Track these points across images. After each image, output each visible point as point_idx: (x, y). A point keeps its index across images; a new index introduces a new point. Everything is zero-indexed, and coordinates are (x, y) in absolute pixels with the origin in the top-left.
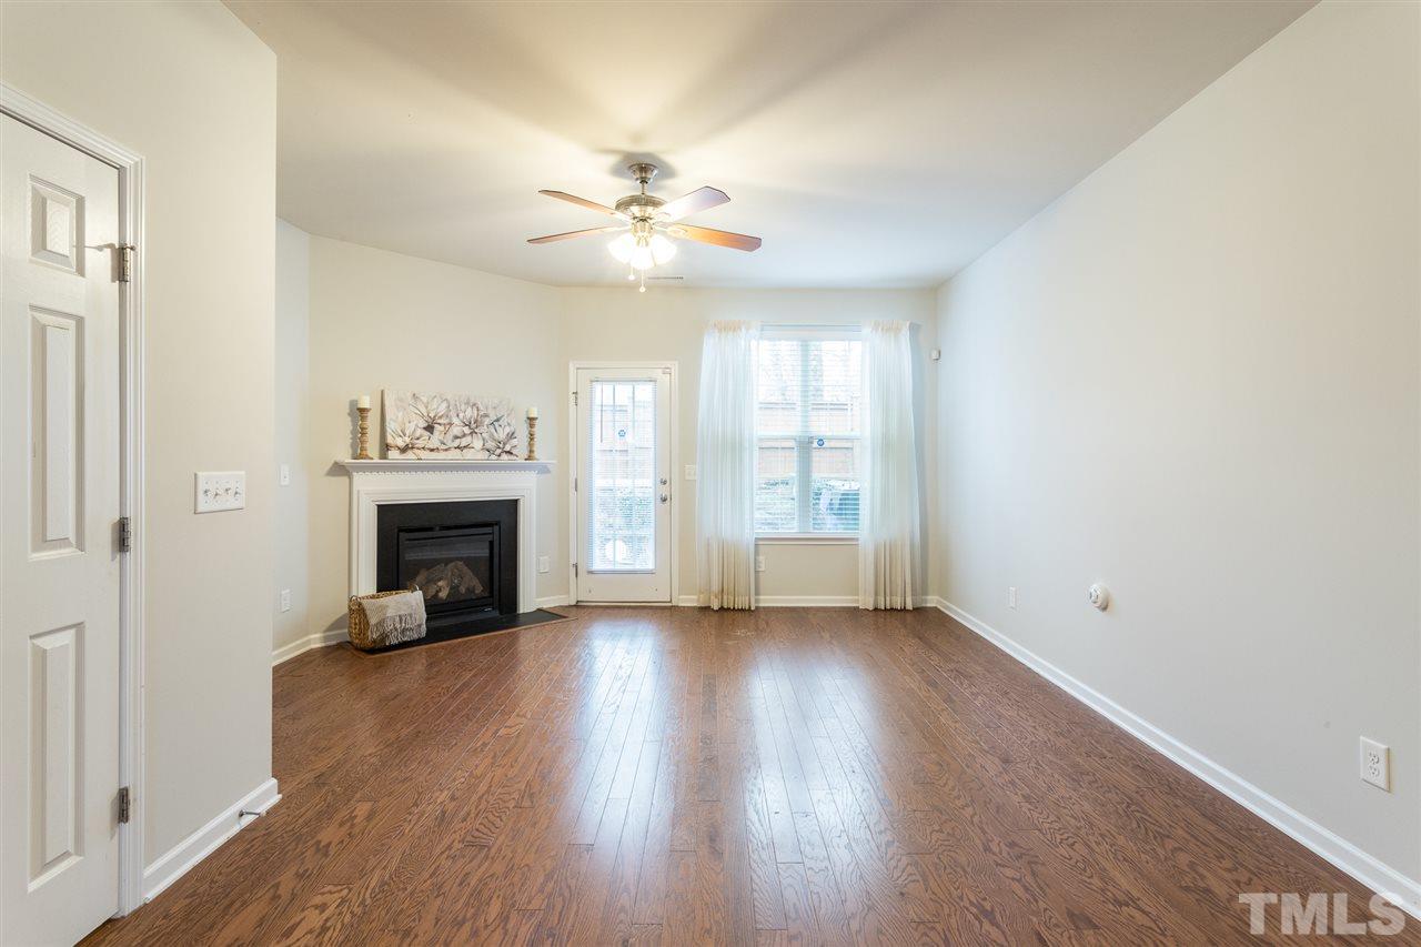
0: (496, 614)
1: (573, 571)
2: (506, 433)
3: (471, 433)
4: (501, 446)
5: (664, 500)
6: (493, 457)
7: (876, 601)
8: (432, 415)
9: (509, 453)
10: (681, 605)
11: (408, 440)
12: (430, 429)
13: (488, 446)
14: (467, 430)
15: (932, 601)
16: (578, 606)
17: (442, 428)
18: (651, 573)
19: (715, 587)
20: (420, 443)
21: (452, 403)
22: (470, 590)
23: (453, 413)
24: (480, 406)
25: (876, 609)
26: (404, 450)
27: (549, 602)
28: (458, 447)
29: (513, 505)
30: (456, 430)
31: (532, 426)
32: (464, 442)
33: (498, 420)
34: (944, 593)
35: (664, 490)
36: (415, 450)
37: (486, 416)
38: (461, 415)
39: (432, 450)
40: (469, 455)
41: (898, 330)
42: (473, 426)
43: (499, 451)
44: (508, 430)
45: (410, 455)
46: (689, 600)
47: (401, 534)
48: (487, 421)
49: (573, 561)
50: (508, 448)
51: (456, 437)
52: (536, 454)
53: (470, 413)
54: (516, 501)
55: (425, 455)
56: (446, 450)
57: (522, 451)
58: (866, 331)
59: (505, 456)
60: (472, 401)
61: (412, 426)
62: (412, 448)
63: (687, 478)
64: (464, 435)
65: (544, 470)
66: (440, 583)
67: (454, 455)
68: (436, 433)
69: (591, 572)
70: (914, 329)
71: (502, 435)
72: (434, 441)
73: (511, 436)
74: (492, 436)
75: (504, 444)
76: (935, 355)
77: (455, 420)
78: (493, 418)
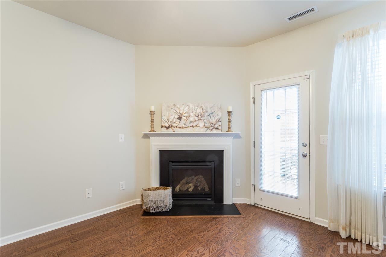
0: (212, 202)
1: (252, 188)
2: (216, 120)
3: (199, 120)
4: (213, 125)
5: (305, 156)
6: (209, 131)
8: (181, 112)
9: (217, 128)
10: (316, 223)
11: (170, 123)
12: (180, 118)
13: (206, 125)
14: (197, 118)
16: (255, 206)
17: (185, 118)
18: (296, 198)
20: (174, 125)
21: (191, 107)
22: (203, 189)
23: (191, 111)
24: (204, 108)
26: (168, 128)
27: (239, 201)
28: (192, 126)
29: (220, 154)
30: (192, 119)
31: (229, 115)
32: (195, 124)
33: (212, 114)
35: (305, 150)
36: (173, 128)
37: (207, 112)
38: (194, 113)
39: (180, 128)
40: (196, 130)
42: (200, 116)
43: (212, 128)
44: (217, 118)
45: (170, 130)
46: (323, 222)
47: (170, 163)
48: (207, 114)
49: (253, 183)
50: (216, 126)
51: (191, 122)
52: (232, 129)
53: (199, 111)
54: (223, 151)
55: (176, 130)
56: (186, 127)
57: (224, 128)
59: (214, 130)
60: (200, 106)
61: (172, 117)
62: (171, 127)
63: (322, 143)
64: (195, 121)
65: (237, 136)
66: (190, 185)
67: (189, 130)
68: (182, 120)
69: (260, 190)
71: (214, 120)
72: (181, 124)
73: (219, 120)
74: (209, 121)
75: (215, 124)
77: (192, 114)
78: (210, 112)
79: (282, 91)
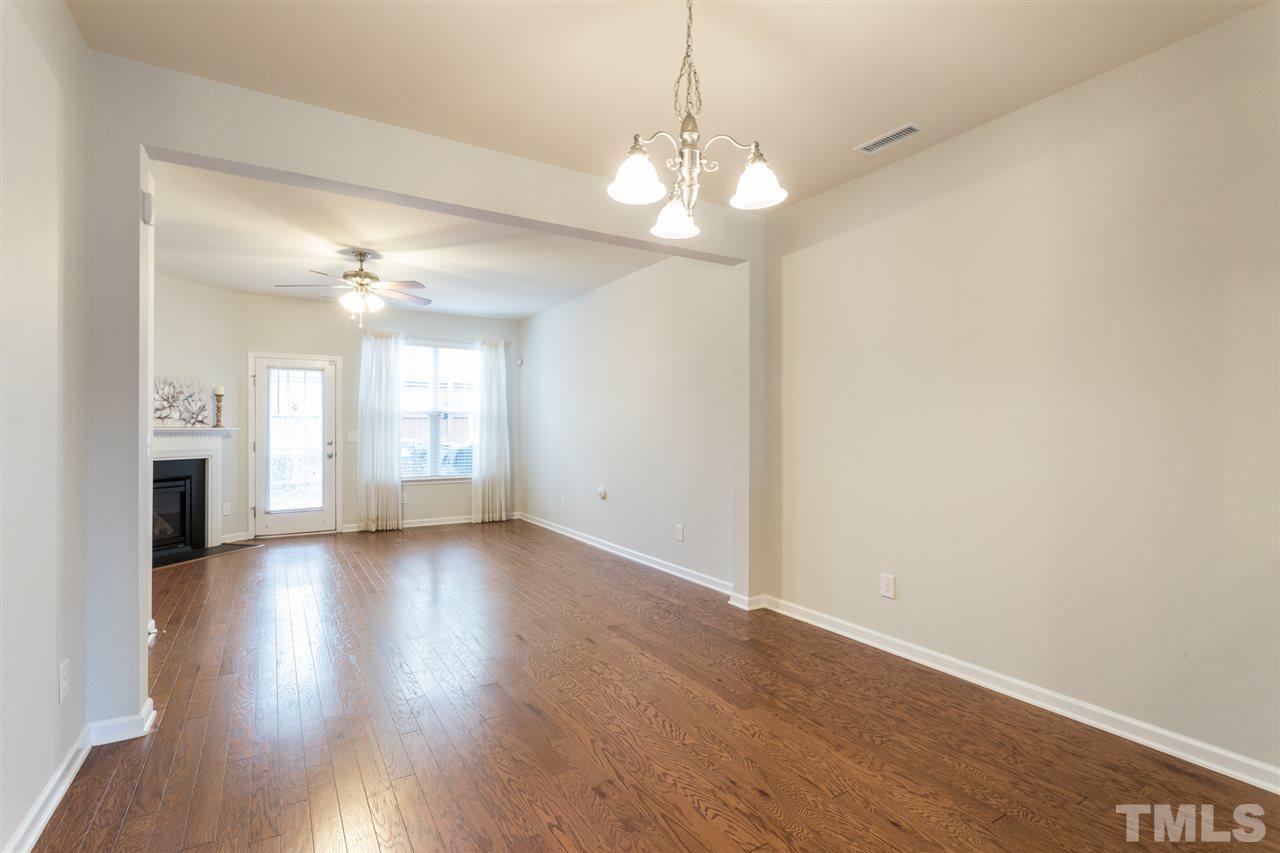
0: (188, 548)
1: (251, 513)
2: (198, 406)
3: (170, 407)
4: (195, 416)
5: (330, 457)
6: (189, 425)
7: (483, 518)
9: (202, 422)
10: (344, 531)
13: (183, 416)
14: (166, 404)
15: (517, 515)
16: (257, 539)
18: (318, 509)
19: (373, 516)
22: (162, 532)
24: (177, 386)
25: (483, 522)
27: (230, 539)
28: (159, 418)
29: (201, 465)
30: (157, 404)
31: (218, 401)
32: (164, 413)
33: (191, 396)
34: (525, 509)
35: (331, 449)
37: (181, 393)
38: (161, 392)
40: (169, 424)
41: (496, 346)
42: (171, 400)
43: (193, 421)
44: (199, 404)
46: (352, 527)
48: (182, 397)
49: (251, 505)
50: (200, 418)
51: (157, 410)
52: (222, 423)
53: (168, 391)
54: (204, 460)
57: (211, 421)
58: (478, 344)
59: (198, 425)
60: (169, 380)
63: (350, 440)
64: (164, 408)
65: (228, 436)
69: (269, 513)
70: (507, 346)
71: (195, 408)
73: (203, 408)
74: (187, 409)
75: (197, 415)
76: (519, 363)
77: (156, 396)
78: (187, 394)
79: (300, 373)
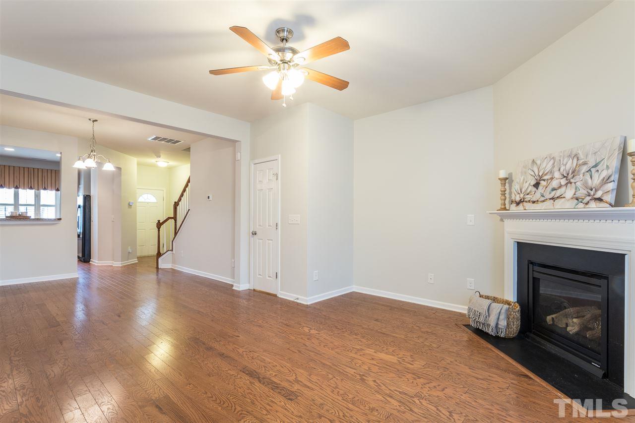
2: (601, 179)
3: (566, 184)
4: (592, 193)
6: (581, 205)
8: (541, 173)
9: (600, 200)
11: (522, 196)
12: (537, 185)
13: (578, 194)
14: (563, 182)
17: (545, 183)
20: (528, 198)
21: (557, 159)
23: (556, 169)
24: (582, 156)
26: (518, 203)
28: (552, 199)
30: (555, 184)
32: (558, 193)
33: (595, 166)
36: (524, 203)
37: (585, 164)
38: (562, 170)
39: (534, 202)
40: (560, 206)
42: (570, 176)
43: (588, 198)
44: (603, 174)
45: (520, 209)
48: (584, 169)
50: (598, 195)
51: (554, 189)
53: (570, 165)
54: (624, 255)
55: (528, 206)
56: (543, 201)
59: (592, 204)
60: (574, 153)
61: (527, 184)
62: (523, 201)
64: (560, 186)
67: (547, 206)
68: (540, 187)
71: (595, 181)
72: (538, 195)
73: (607, 181)
74: (585, 185)
75: (596, 191)
77: (557, 175)
78: (592, 163)
